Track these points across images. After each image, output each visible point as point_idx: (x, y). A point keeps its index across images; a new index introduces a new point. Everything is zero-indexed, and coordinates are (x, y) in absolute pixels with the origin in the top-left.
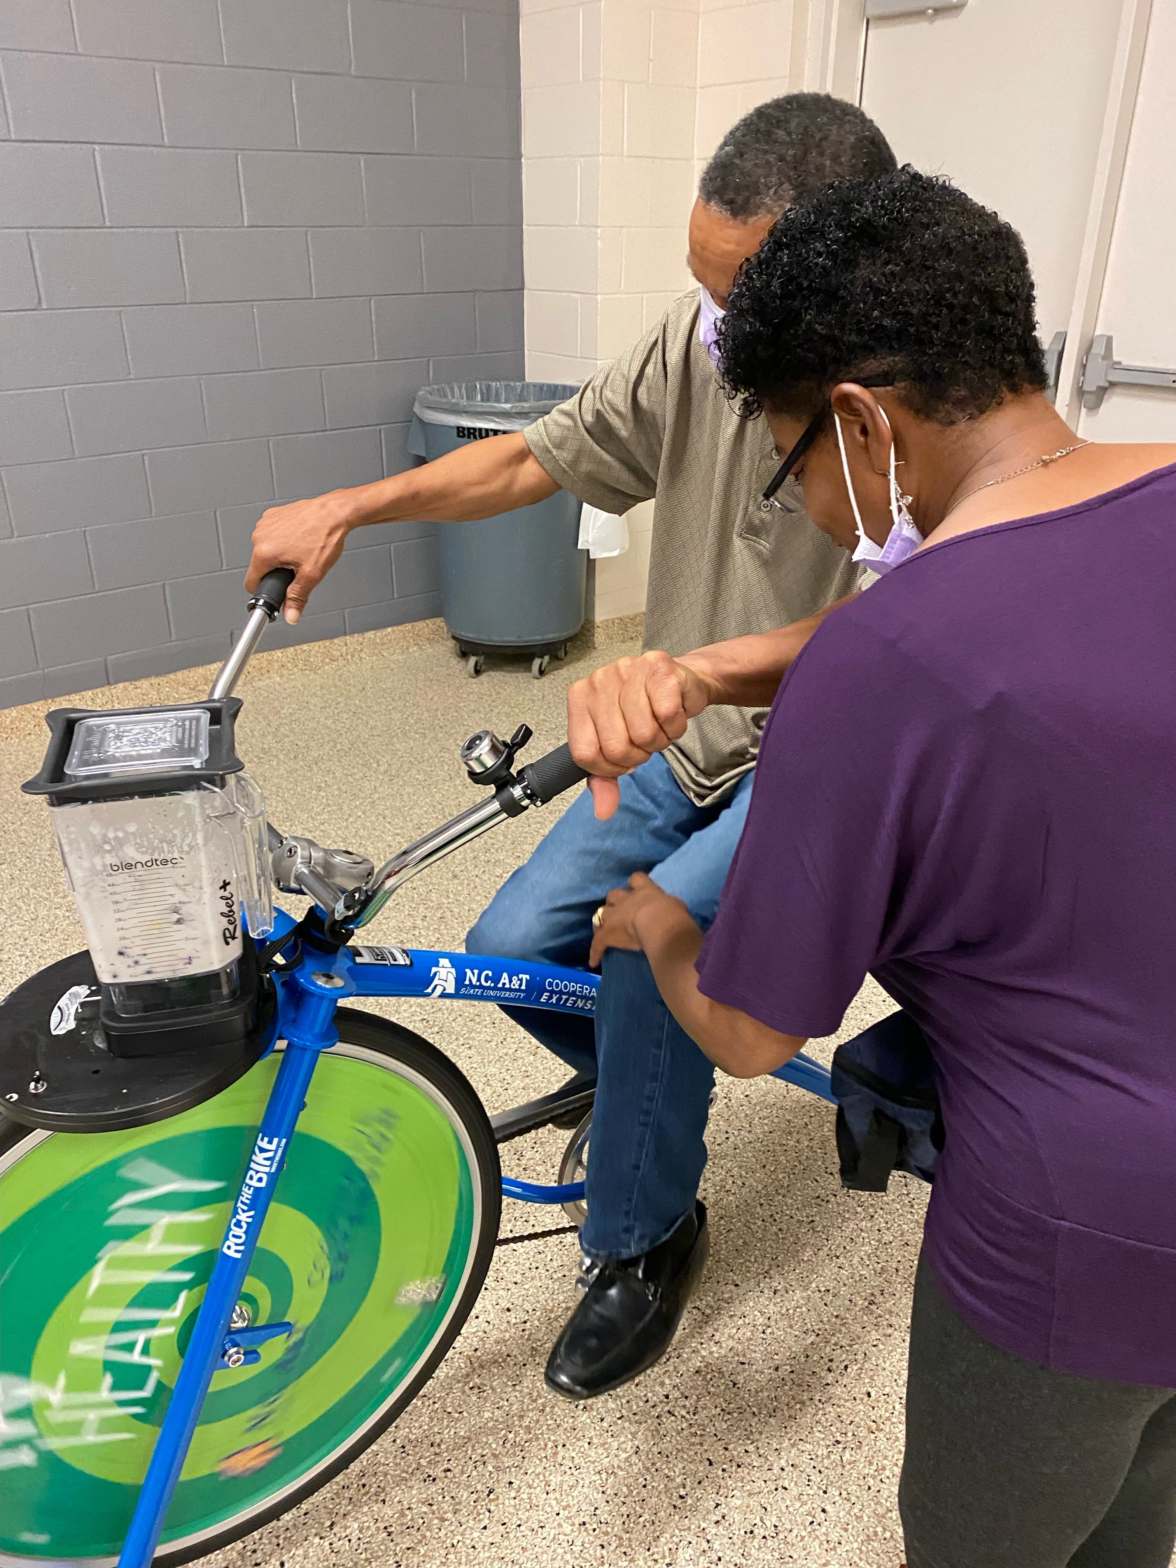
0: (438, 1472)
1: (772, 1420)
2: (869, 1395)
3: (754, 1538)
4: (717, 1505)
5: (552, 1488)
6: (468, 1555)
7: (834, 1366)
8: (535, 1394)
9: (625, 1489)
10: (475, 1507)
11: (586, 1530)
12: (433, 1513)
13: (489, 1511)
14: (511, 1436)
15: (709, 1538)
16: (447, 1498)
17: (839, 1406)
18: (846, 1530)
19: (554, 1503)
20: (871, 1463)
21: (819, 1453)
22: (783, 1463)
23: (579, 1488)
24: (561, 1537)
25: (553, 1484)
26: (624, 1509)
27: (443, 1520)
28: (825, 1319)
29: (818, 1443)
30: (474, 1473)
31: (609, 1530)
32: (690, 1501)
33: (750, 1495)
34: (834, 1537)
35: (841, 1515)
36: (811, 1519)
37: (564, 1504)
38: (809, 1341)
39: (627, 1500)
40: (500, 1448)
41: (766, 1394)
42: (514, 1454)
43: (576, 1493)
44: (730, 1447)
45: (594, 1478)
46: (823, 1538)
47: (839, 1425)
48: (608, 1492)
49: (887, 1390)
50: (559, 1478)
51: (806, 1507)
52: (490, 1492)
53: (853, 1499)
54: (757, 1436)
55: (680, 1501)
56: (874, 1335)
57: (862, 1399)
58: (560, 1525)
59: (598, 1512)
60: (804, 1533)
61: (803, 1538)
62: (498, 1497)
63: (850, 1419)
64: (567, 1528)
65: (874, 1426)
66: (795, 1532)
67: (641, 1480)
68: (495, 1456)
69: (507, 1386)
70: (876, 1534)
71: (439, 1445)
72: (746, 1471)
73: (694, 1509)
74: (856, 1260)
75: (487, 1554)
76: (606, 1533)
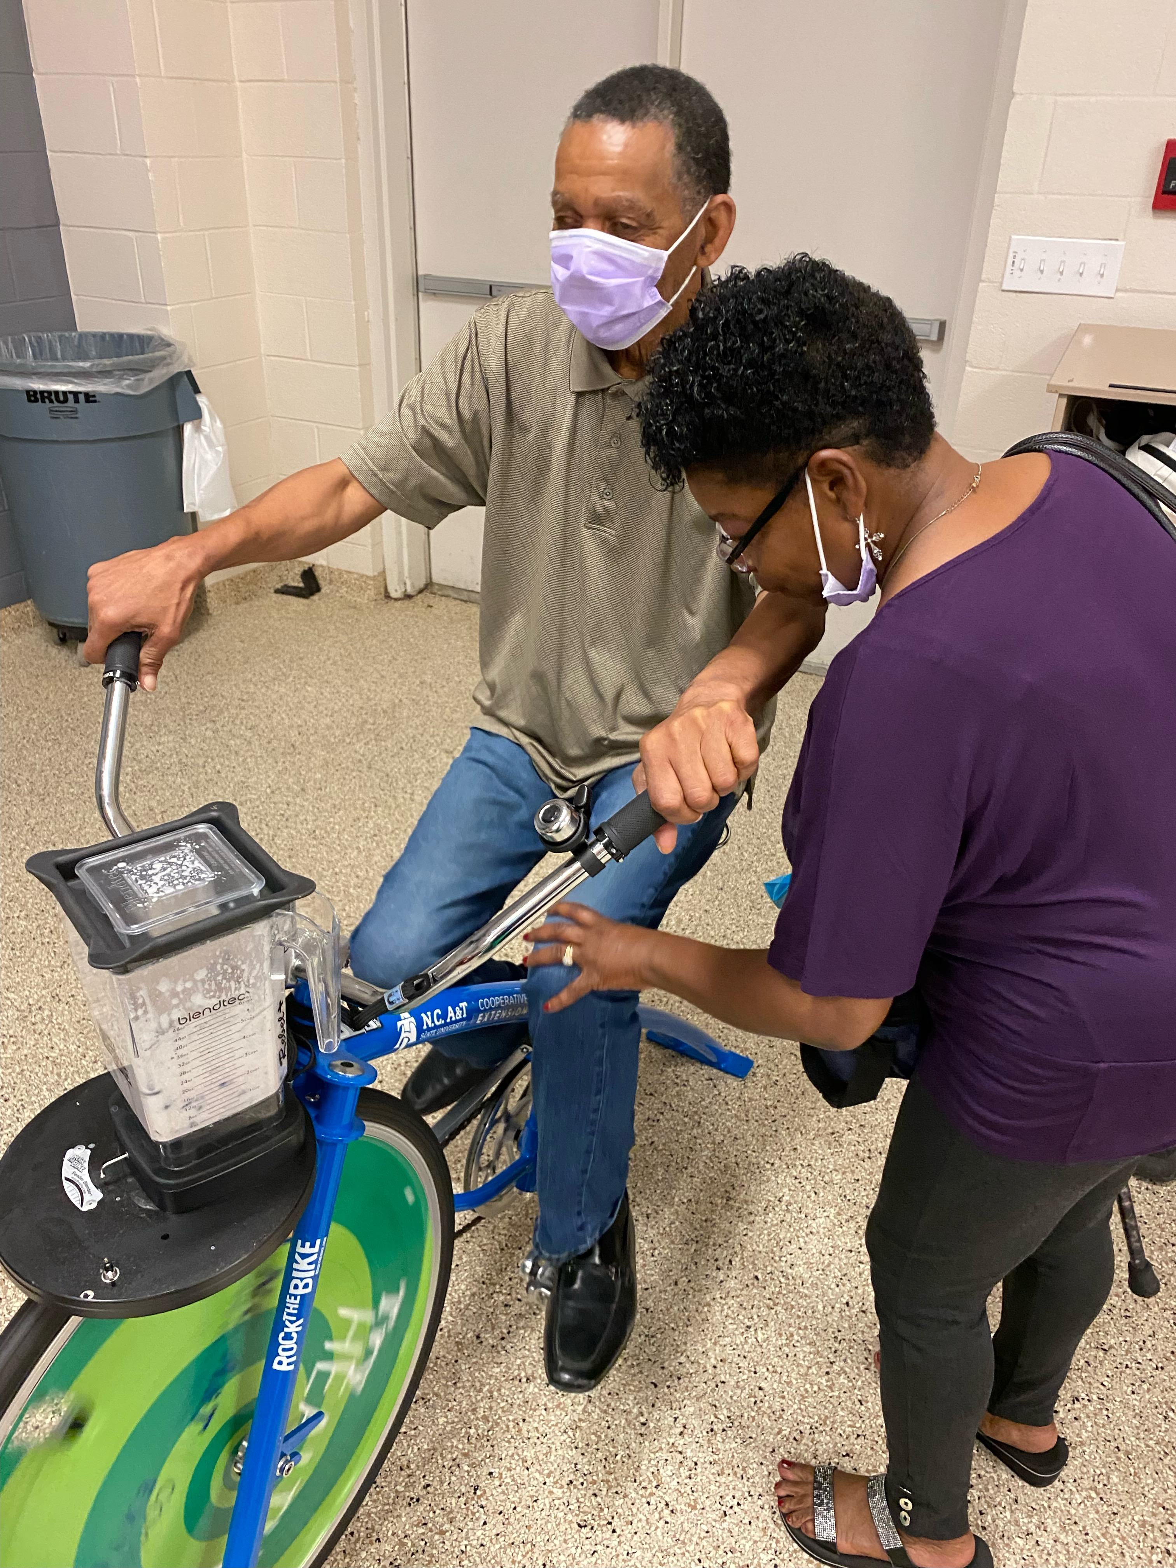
0: (419, 1491)
1: (690, 1329)
2: (757, 1278)
3: (716, 1434)
4: (676, 1419)
5: (529, 1463)
6: (480, 1554)
7: (720, 1263)
8: (478, 1384)
9: (593, 1437)
10: (467, 1509)
11: (575, 1487)
12: (431, 1530)
13: (482, 1507)
14: (472, 1431)
15: (680, 1449)
16: (438, 1512)
17: (738, 1297)
18: (783, 1397)
19: (537, 1475)
20: (781, 1335)
21: (738, 1342)
22: (713, 1361)
23: (554, 1453)
24: (556, 1502)
25: (528, 1458)
26: (600, 1455)
27: (442, 1533)
28: (698, 1226)
29: (734, 1334)
30: (453, 1478)
31: (595, 1478)
32: (652, 1425)
33: (698, 1400)
34: (777, 1407)
35: (775, 1386)
36: (753, 1400)
37: (546, 1472)
38: (693, 1250)
39: (600, 1445)
40: (467, 1446)
41: (676, 1308)
42: (483, 1446)
43: (552, 1459)
44: (666, 1365)
45: (563, 1438)
46: (769, 1411)
47: (743, 1312)
48: (580, 1445)
49: (769, 1269)
50: (533, 1452)
51: (746, 1391)
52: (475, 1490)
53: (779, 1370)
54: (684, 1348)
55: (643, 1428)
56: (742, 1226)
57: (753, 1284)
58: (551, 1492)
59: (579, 1467)
60: (753, 1414)
61: (754, 1418)
62: (485, 1492)
63: (751, 1303)
64: (558, 1492)
65: (771, 1303)
66: (746, 1415)
67: (604, 1423)
68: (466, 1455)
69: (448, 1386)
70: (807, 1391)
71: (408, 1467)
72: (687, 1380)
73: (658, 1430)
74: (701, 1165)
75: (497, 1546)
76: (594, 1482)
